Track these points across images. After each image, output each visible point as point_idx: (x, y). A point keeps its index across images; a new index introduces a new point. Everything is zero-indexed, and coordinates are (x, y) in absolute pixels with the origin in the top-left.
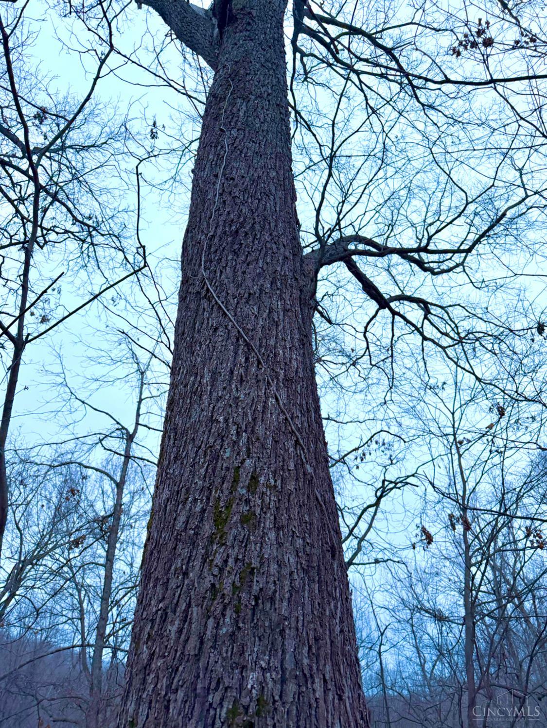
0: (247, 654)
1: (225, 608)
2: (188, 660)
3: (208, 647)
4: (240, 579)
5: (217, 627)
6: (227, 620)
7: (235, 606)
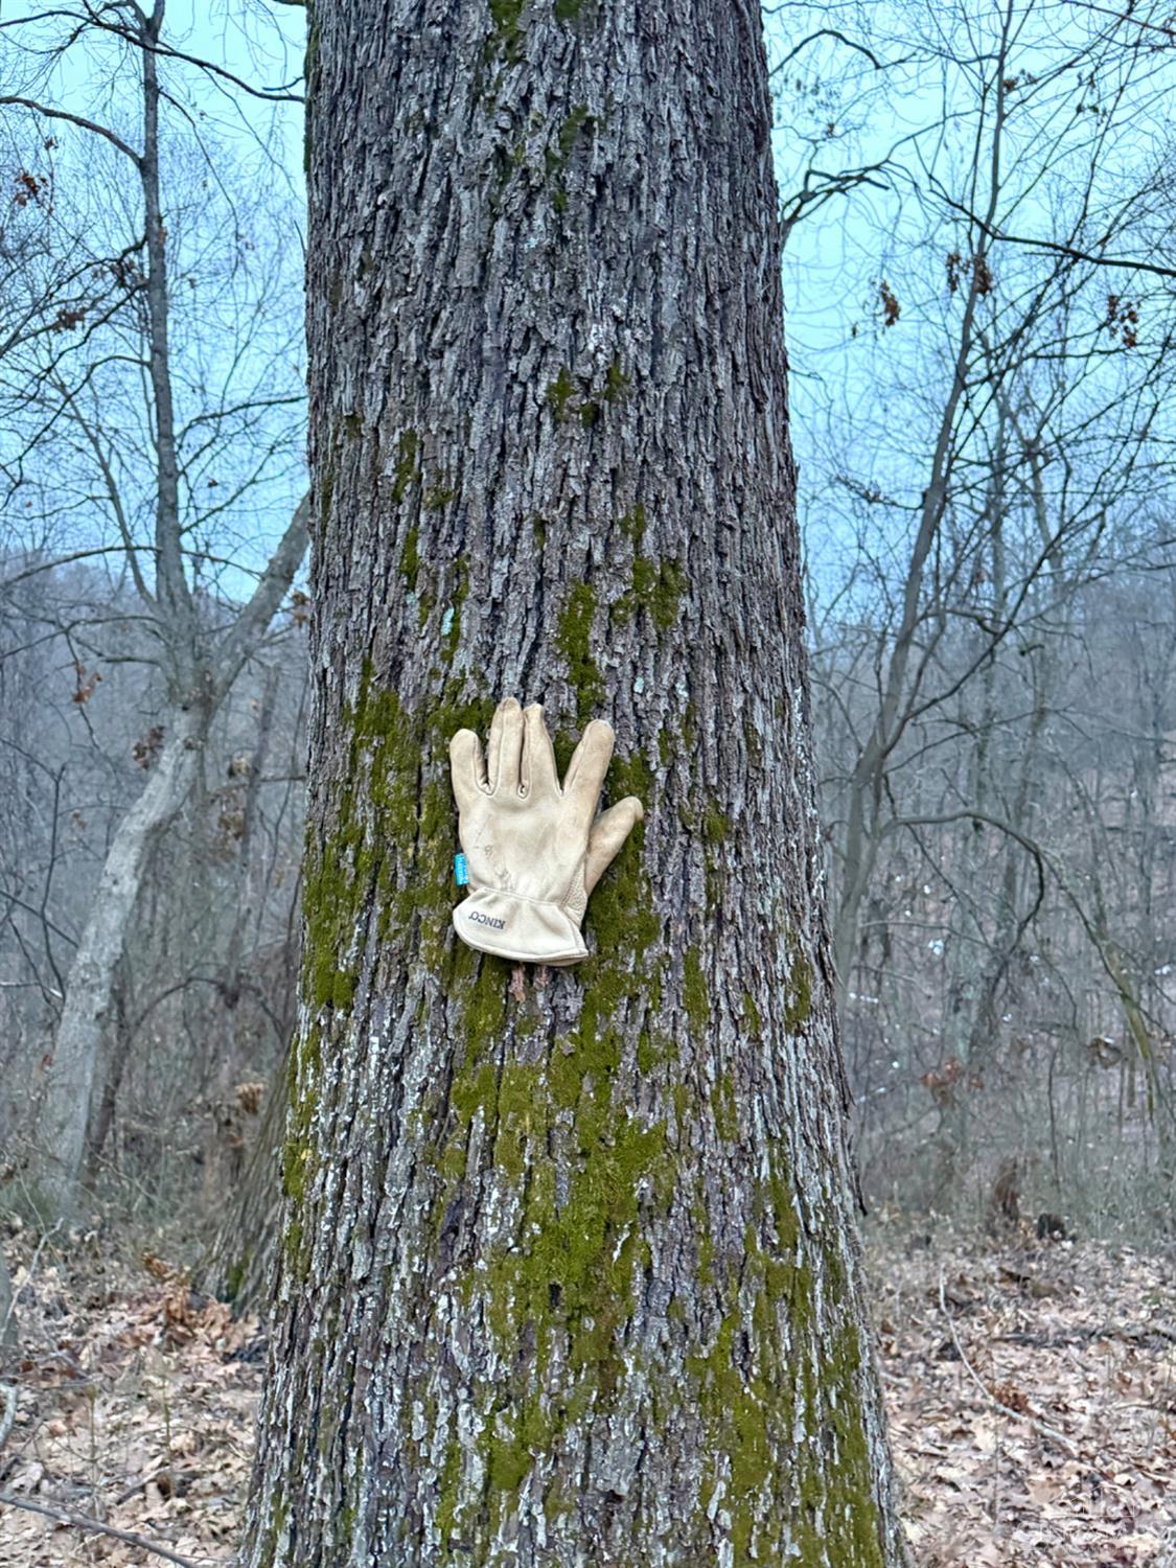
0: (583, 290)
1: (530, 200)
2: (459, 299)
3: (500, 274)
4: (562, 141)
5: (516, 236)
6: (538, 222)
7: (553, 197)
